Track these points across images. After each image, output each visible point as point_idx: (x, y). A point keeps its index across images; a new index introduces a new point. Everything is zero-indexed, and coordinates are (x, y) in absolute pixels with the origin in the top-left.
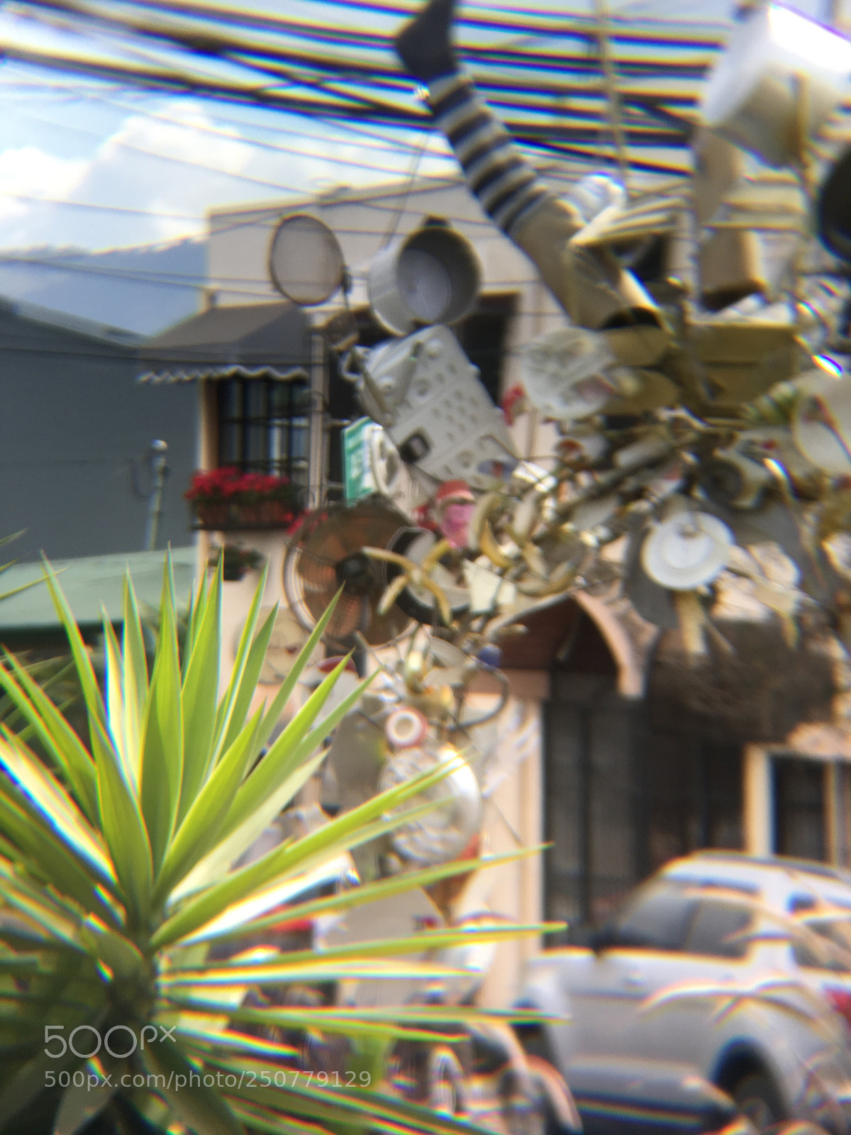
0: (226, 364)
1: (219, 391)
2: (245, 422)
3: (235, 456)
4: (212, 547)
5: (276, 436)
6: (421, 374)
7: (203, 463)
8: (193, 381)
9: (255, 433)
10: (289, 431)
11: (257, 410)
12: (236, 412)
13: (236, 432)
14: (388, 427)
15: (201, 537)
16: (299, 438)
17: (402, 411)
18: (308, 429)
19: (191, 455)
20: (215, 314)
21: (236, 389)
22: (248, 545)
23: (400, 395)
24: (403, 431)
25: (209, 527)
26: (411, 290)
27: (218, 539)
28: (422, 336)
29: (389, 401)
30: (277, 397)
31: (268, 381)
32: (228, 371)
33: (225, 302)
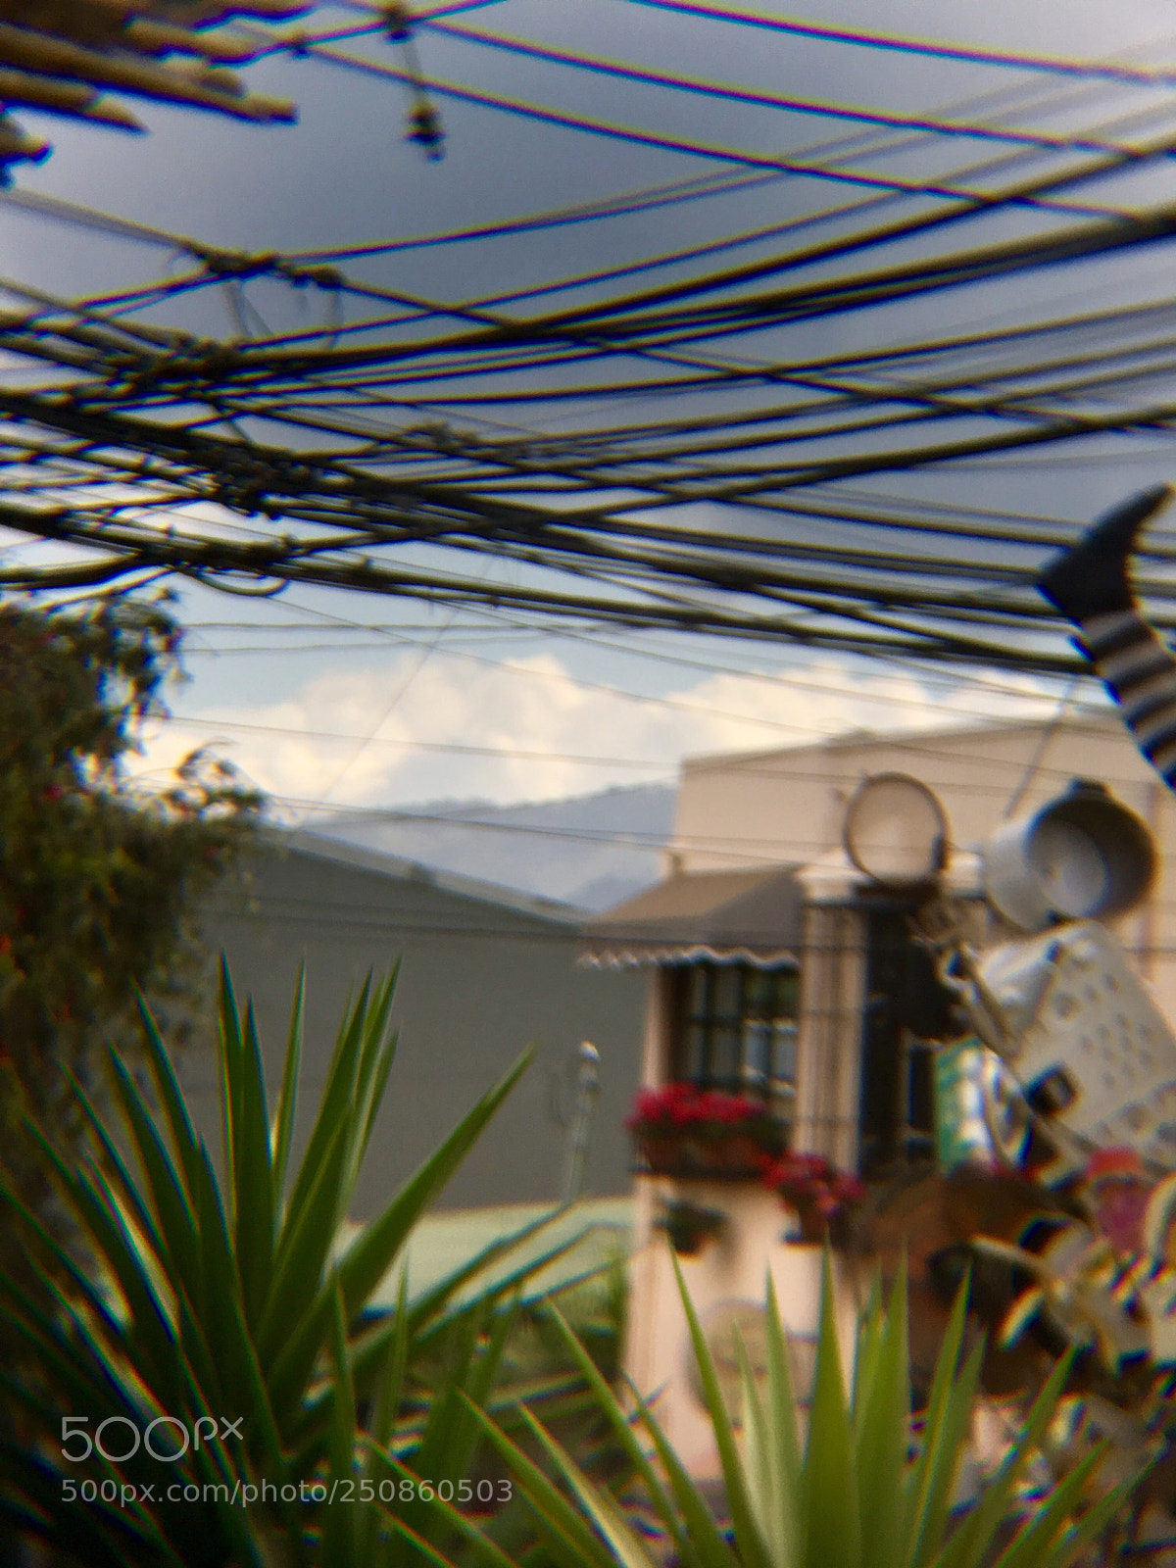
0: (686, 945)
1: (677, 981)
2: (710, 1023)
3: (693, 1068)
4: (658, 1201)
5: (752, 1045)
6: (1061, 985)
7: (651, 1077)
8: (645, 967)
9: (723, 1040)
10: (769, 1037)
11: (727, 1006)
12: (697, 1007)
13: (695, 1036)
14: (1008, 1059)
15: (645, 1187)
16: (782, 1047)
17: (1032, 1037)
18: (794, 1037)
19: (635, 1066)
20: (680, 880)
21: (700, 980)
22: (709, 1200)
23: (1030, 1014)
24: (1032, 1066)
25: (656, 1170)
26: (1047, 872)
27: (667, 1189)
28: (1064, 935)
29: (1011, 1021)
30: (756, 991)
31: (744, 969)
32: (688, 955)
33: (695, 865)
